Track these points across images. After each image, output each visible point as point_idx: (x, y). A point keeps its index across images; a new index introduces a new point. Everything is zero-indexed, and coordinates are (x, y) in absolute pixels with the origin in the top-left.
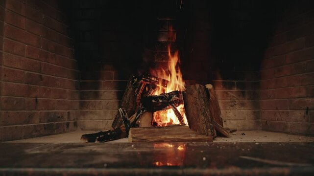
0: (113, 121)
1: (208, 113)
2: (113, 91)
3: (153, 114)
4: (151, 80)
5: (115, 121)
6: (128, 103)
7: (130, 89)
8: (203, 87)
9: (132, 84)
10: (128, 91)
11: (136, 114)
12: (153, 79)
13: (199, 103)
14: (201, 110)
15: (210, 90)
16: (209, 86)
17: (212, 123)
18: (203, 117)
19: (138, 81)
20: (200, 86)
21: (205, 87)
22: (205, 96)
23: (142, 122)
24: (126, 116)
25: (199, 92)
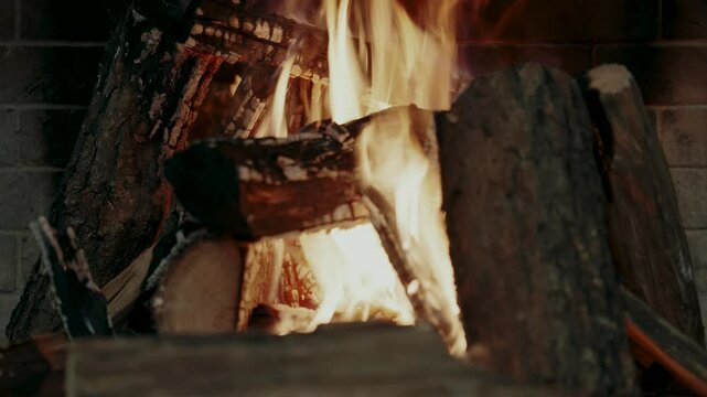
0: (17, 298)
1: (589, 250)
2: (18, 108)
3: (244, 253)
4: (250, 36)
5: (24, 298)
6: (105, 187)
7: (115, 99)
8: (567, 82)
9: (127, 61)
10: (102, 111)
11: (148, 254)
12: (262, 31)
13: (532, 185)
14: (541, 227)
15: (615, 101)
16: (611, 79)
17: (609, 313)
18: (553, 276)
19: (166, 45)
20: (548, 79)
21: (584, 82)
22: (578, 140)
23: (179, 305)
24: (82, 266)
25: (540, 117)
